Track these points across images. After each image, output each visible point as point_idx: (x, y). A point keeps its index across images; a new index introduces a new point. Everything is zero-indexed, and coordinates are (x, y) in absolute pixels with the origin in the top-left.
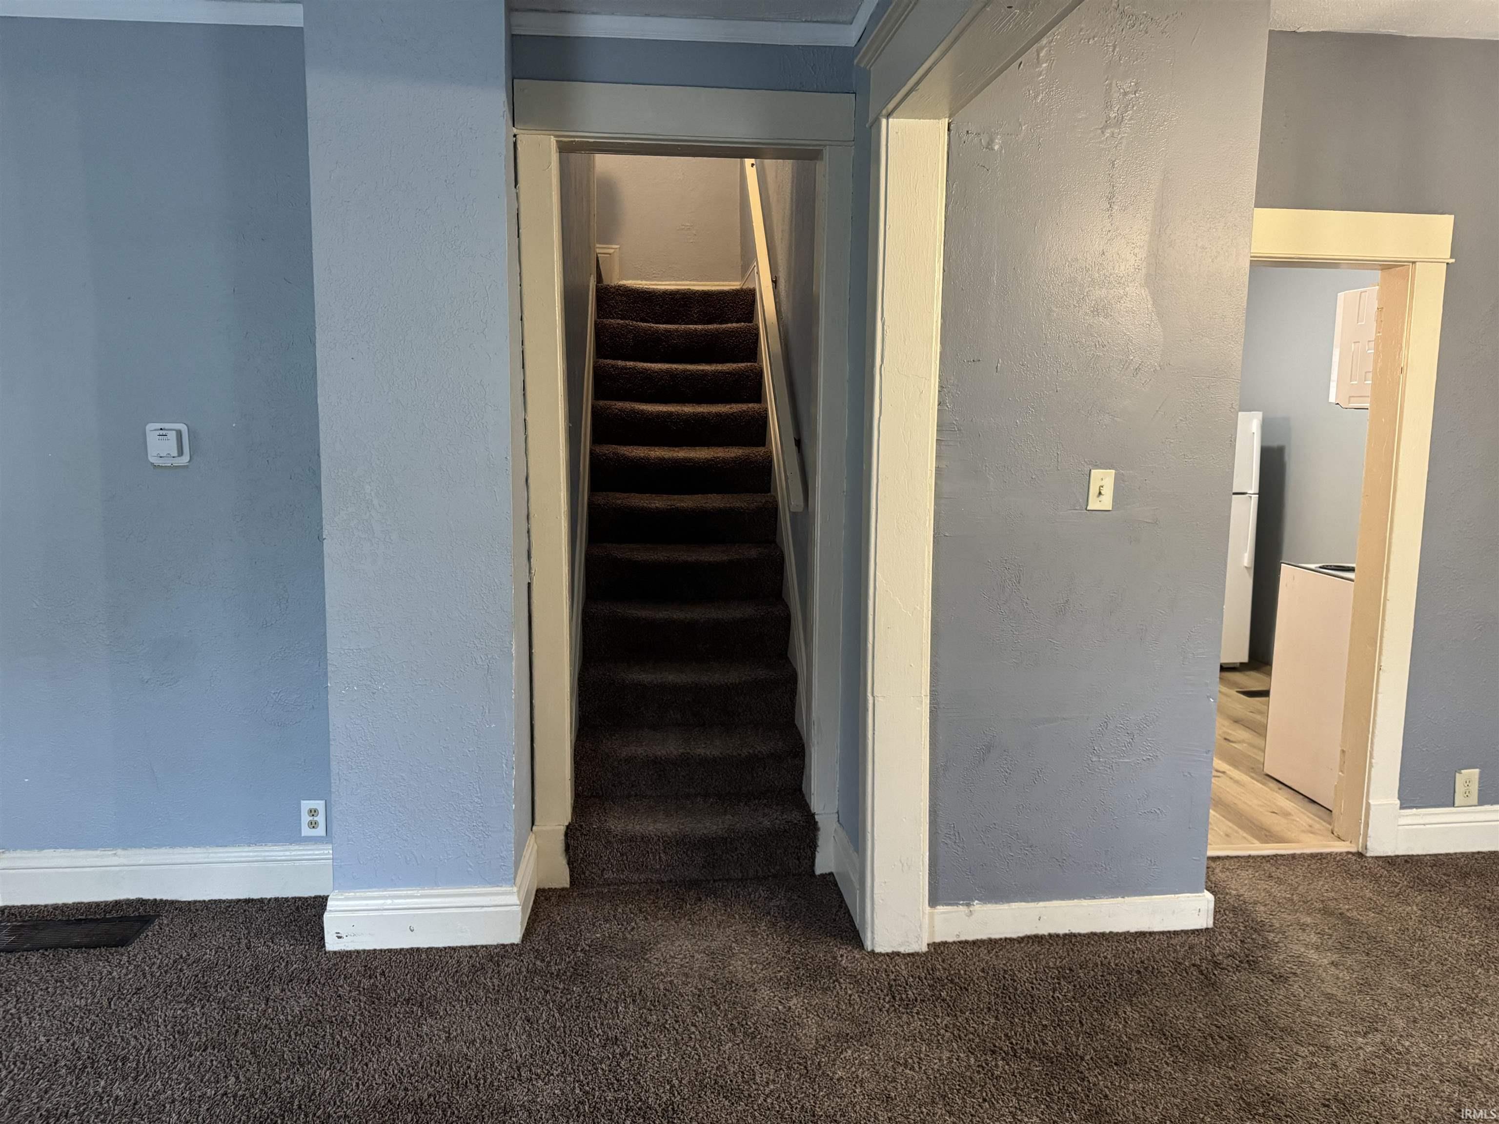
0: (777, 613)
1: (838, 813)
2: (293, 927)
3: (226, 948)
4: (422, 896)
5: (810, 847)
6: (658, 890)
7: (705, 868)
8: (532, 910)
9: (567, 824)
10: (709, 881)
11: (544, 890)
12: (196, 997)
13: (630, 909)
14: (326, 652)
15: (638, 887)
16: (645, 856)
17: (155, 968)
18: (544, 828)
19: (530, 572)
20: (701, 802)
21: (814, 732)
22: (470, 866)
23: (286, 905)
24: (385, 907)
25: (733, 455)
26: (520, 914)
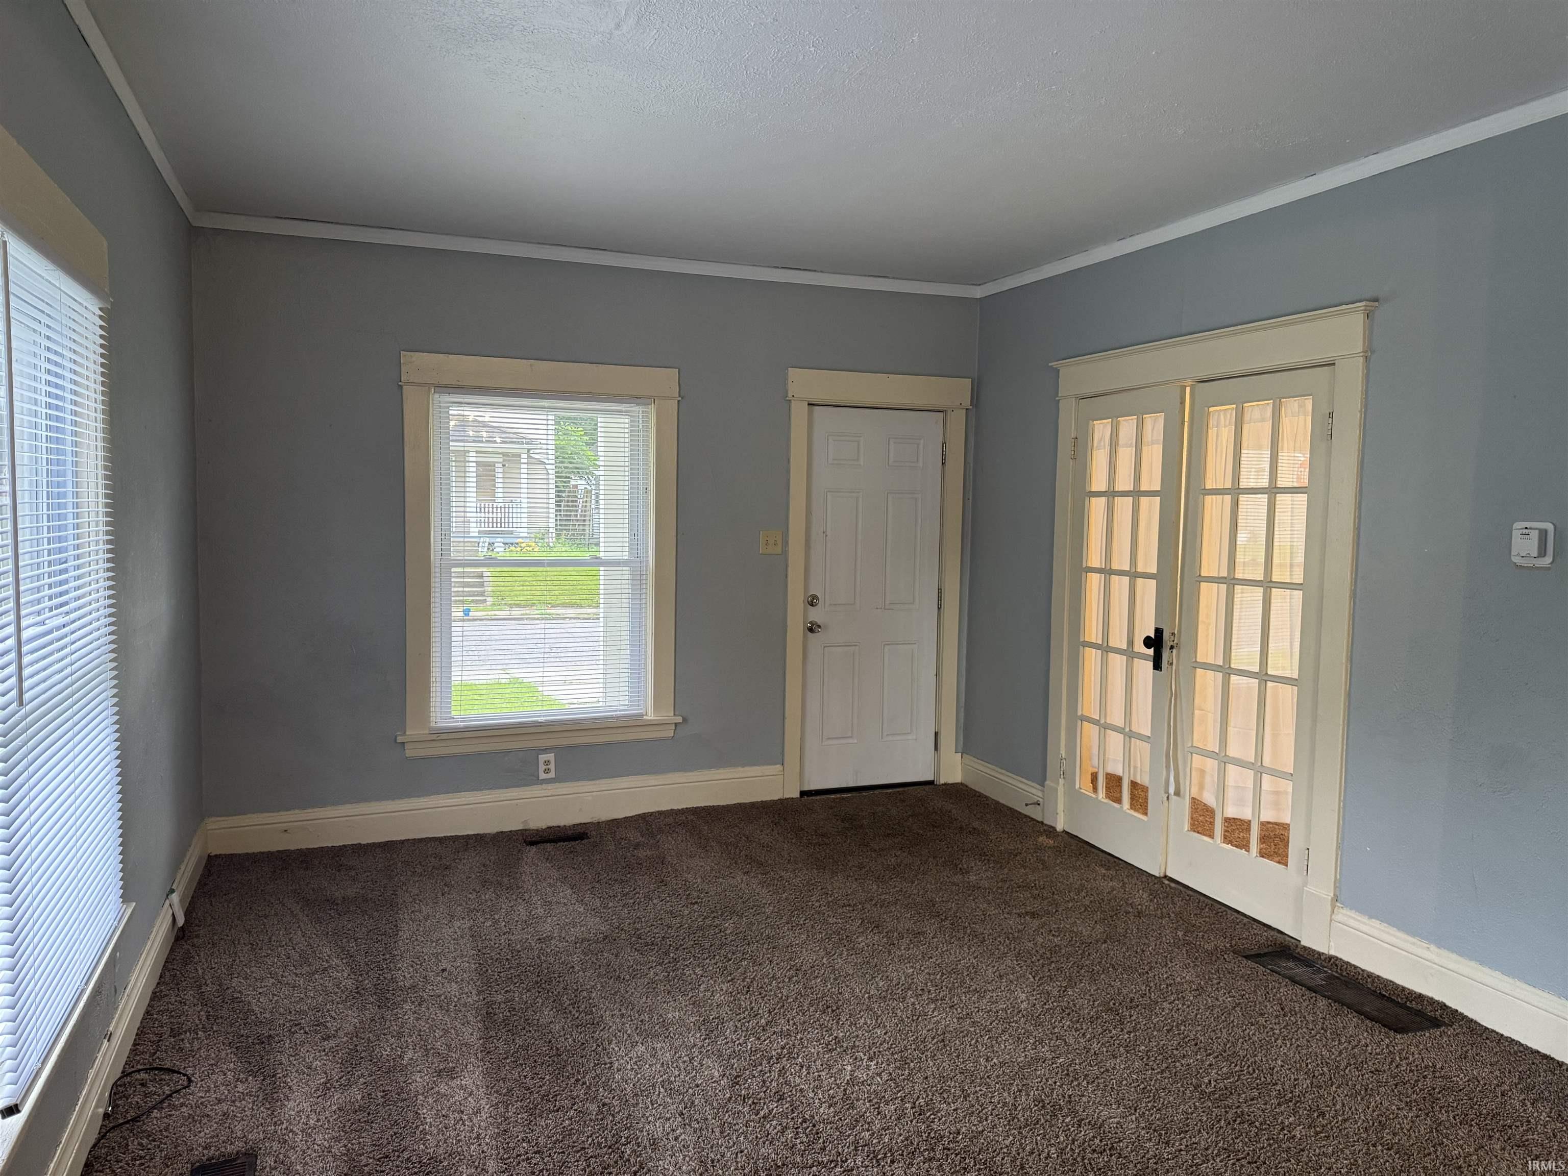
12: (1418, 1105)
17: (1404, 1062)
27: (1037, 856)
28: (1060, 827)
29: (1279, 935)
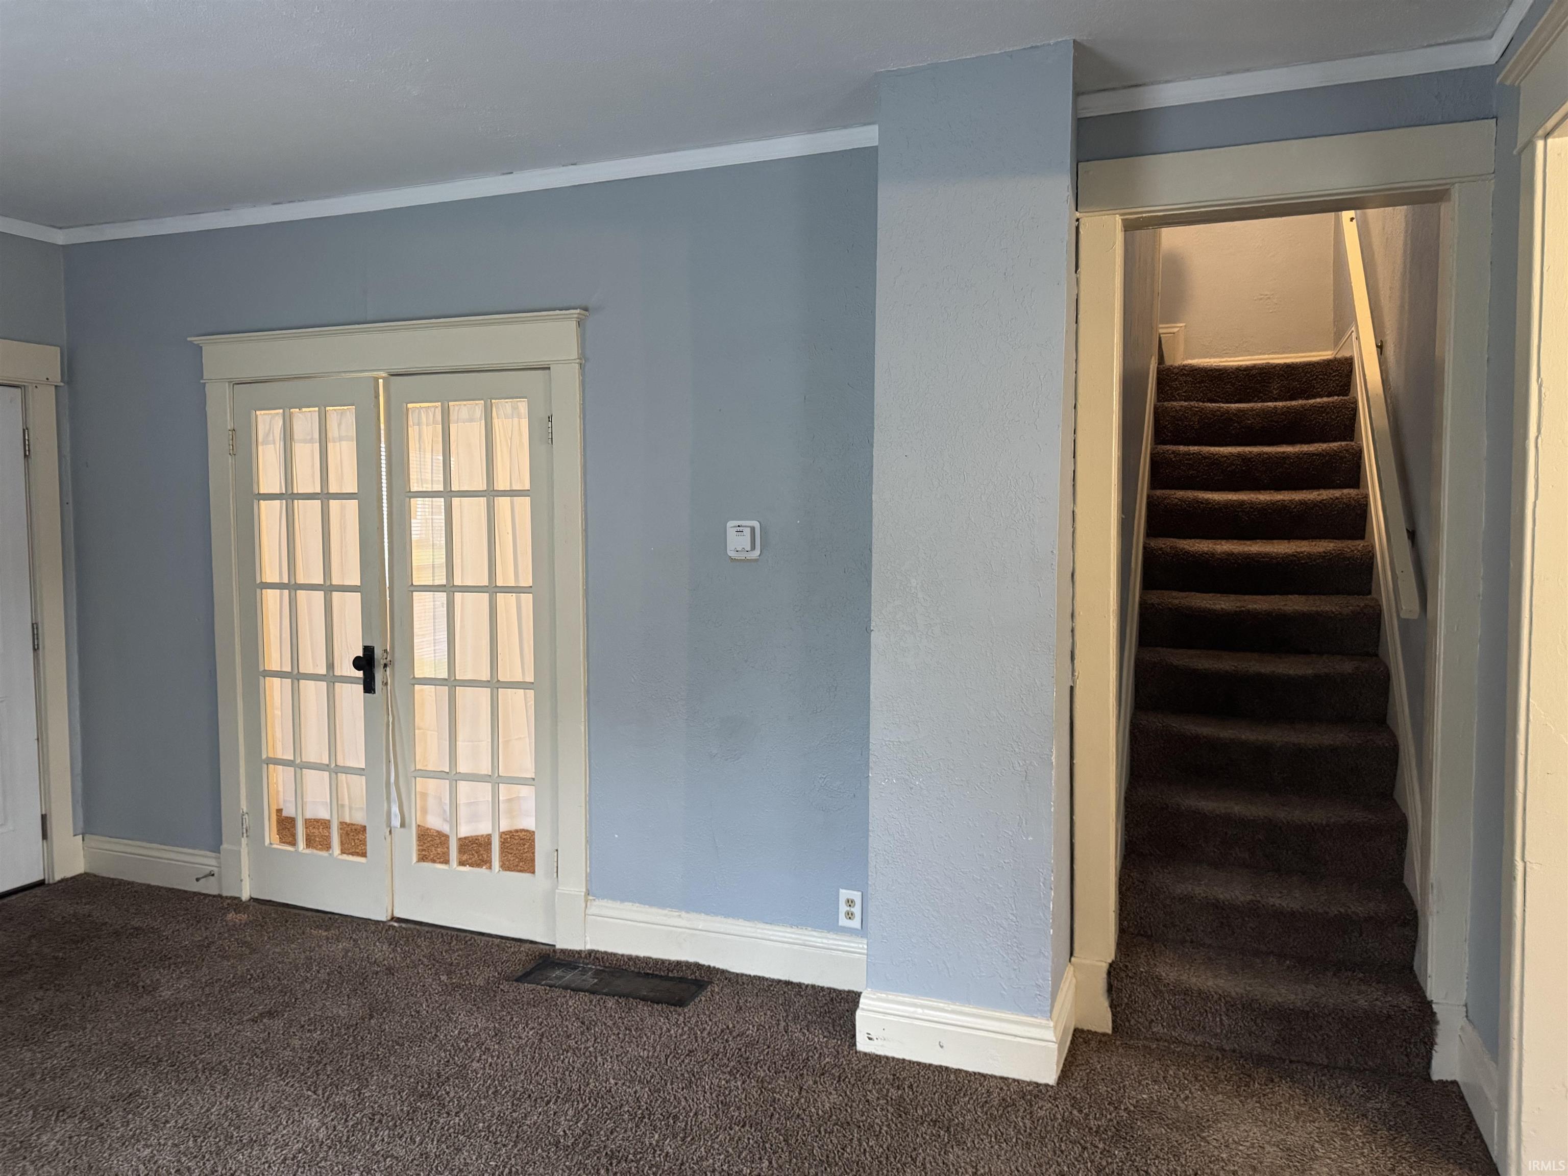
0: (1380, 743)
1: (1466, 1005)
2: (827, 1019)
3: (767, 1027)
4: (953, 1012)
5: (1425, 1043)
6: (1217, 1058)
7: (1279, 1043)
8: (1069, 1051)
9: (1110, 961)
10: (1284, 1061)
11: (1082, 1031)
12: (739, 1071)
13: (1183, 1073)
14: (868, 742)
15: (1193, 1050)
16: (1202, 1015)
17: (705, 1034)
18: (1084, 961)
19: (1073, 675)
20: (1275, 963)
21: (1432, 898)
22: (1004, 989)
23: (821, 994)
24: (917, 1016)
25: (1321, 550)
26: (1056, 1053)
27: (236, 940)
28: (245, 896)
29: (534, 946)
